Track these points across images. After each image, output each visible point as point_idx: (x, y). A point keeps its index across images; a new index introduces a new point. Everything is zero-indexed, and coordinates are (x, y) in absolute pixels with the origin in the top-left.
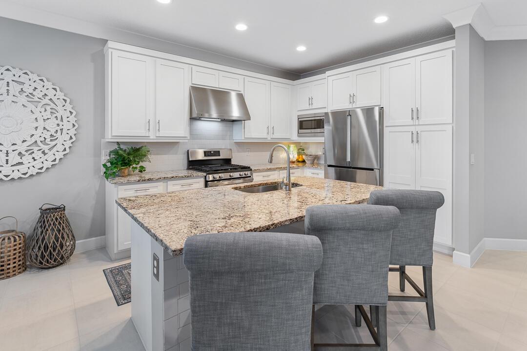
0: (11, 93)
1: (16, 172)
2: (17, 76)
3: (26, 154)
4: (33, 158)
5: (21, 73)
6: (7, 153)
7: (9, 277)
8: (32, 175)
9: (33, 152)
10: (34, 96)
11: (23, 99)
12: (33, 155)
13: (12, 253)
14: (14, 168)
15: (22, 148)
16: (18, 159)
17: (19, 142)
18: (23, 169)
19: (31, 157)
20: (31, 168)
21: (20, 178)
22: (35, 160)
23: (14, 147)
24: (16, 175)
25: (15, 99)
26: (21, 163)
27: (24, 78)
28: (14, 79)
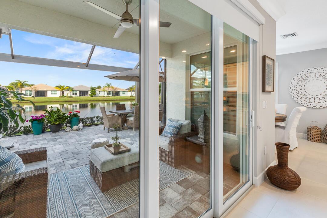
0: (316, 77)
1: (318, 105)
2: (319, 70)
3: (322, 99)
4: (325, 101)
5: (320, 68)
6: (315, 99)
7: (315, 142)
8: (324, 108)
9: (325, 99)
10: (325, 76)
11: (321, 78)
12: (325, 100)
13: (316, 134)
14: (317, 104)
15: (320, 97)
16: (319, 101)
17: (319, 95)
18: (321, 105)
19: (324, 100)
20: (324, 105)
21: (319, 108)
22: (326, 102)
23: (317, 96)
24: (318, 107)
25: (318, 79)
26: (320, 102)
27: (321, 70)
28: (318, 71)
